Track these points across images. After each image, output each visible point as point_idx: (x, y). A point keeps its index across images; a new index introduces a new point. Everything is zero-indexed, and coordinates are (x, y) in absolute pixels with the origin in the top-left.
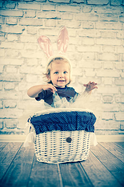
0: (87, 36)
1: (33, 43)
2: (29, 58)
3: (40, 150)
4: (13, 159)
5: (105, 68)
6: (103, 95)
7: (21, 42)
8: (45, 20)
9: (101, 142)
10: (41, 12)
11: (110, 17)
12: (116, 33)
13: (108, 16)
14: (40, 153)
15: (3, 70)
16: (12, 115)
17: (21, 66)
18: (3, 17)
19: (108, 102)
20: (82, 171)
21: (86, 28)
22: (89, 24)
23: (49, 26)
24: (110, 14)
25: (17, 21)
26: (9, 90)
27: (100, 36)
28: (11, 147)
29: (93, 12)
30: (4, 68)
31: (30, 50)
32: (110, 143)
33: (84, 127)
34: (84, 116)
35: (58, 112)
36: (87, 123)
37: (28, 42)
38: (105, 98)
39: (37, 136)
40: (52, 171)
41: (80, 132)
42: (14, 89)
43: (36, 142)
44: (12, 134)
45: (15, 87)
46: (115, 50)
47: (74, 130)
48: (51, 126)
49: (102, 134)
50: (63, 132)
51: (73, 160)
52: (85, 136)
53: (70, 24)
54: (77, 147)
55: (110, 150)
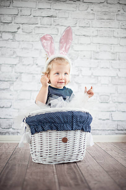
0: (84, 34)
1: (28, 41)
2: (24, 57)
3: (35, 150)
4: (8, 159)
5: (101, 67)
7: (16, 41)
8: (40, 19)
9: (98, 143)
10: (36, 10)
11: (107, 16)
12: (112, 32)
13: (105, 14)
14: (36, 154)
16: (7, 115)
17: (16, 65)
19: (104, 101)
20: (79, 172)
21: (82, 27)
22: (85, 23)
23: (45, 24)
24: (107, 12)
25: (12, 19)
26: (4, 89)
27: (96, 35)
28: (6, 148)
29: (89, 10)
31: (25, 49)
32: (106, 143)
33: (80, 127)
34: (81, 116)
35: (53, 112)
36: (83, 123)
37: (23, 41)
38: (102, 97)
39: (32, 137)
40: (48, 172)
41: (76, 132)
42: (9, 88)
43: (31, 142)
44: (7, 134)
45: (10, 87)
46: (111, 49)
47: (69, 130)
48: (46, 126)
49: (99, 135)
50: (59, 132)
51: (69, 161)
52: (81, 136)
53: (66, 23)
54: (73, 147)
55: (107, 150)
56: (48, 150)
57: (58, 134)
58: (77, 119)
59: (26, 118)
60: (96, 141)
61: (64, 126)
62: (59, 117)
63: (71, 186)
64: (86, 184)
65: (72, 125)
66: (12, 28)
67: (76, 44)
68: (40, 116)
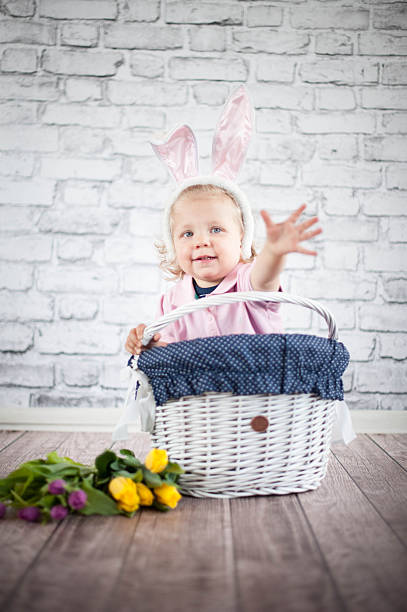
0: (332, 80)
1: (150, 105)
2: (137, 157)
3: (169, 453)
5: (392, 185)
6: (386, 276)
7: (111, 105)
8: (189, 31)
10: (176, 2)
13: (402, 12)
15: (54, 197)
16: (84, 343)
17: (111, 182)
18: (54, 22)
19: (401, 300)
20: (299, 520)
21: (328, 54)
22: (336, 40)
23: (204, 49)
25: (99, 34)
26: (73, 261)
27: (374, 80)
28: (80, 447)
30: (56, 190)
31: (143, 129)
33: (308, 384)
34: (310, 349)
36: (317, 373)
37: (133, 104)
38: (393, 285)
39: (157, 412)
40: (206, 521)
41: (296, 401)
42: (89, 258)
44: (84, 404)
45: (93, 252)
47: (274, 394)
50: (240, 398)
51: (274, 489)
52: (311, 413)
53: (273, 42)
54: (288, 447)
55: (404, 459)
56: (209, 454)
57: (237, 403)
58: (298, 358)
63: (269, 558)
64: (316, 556)
65: (283, 377)
66: (99, 62)
67: (306, 111)
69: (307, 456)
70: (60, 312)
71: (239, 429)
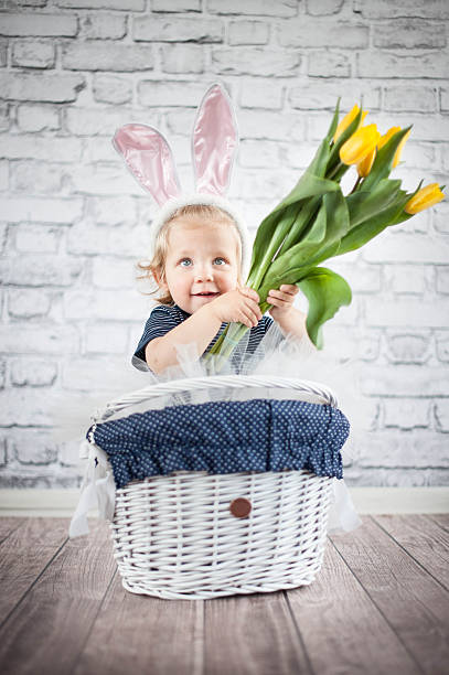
0: (326, 106)
2: (101, 197)
3: (131, 546)
4: (33, 581)
6: (391, 332)
7: (70, 136)
8: (161, 49)
9: (384, 516)
10: (146, 17)
11: (414, 32)
12: (437, 94)
13: (407, 28)
14: (132, 561)
15: (4, 244)
16: (41, 413)
17: (70, 225)
18: (3, 39)
19: (408, 359)
21: (321, 77)
22: (332, 61)
23: (179, 70)
24: (415, 20)
25: (56, 54)
26: (27, 318)
27: (376, 106)
28: (33, 536)
29: (347, 13)
30: (6, 235)
31: (106, 163)
32: (416, 518)
33: (299, 459)
34: (300, 416)
35: (196, 403)
36: (310, 445)
37: (96, 135)
38: (400, 343)
41: (284, 479)
42: (46, 314)
44: (41, 484)
45: (50, 308)
46: (433, 160)
47: (258, 472)
48: (170, 456)
49: (388, 485)
50: (217, 477)
51: (259, 586)
52: (303, 494)
53: (258, 62)
54: (275, 535)
55: (413, 545)
56: (180, 546)
57: (213, 484)
58: (286, 428)
59: (95, 428)
60: (375, 511)
61: (235, 456)
62: (219, 423)
66: (57, 86)
68: (146, 418)
69: (298, 545)
70: (12, 378)
71: (216, 515)
